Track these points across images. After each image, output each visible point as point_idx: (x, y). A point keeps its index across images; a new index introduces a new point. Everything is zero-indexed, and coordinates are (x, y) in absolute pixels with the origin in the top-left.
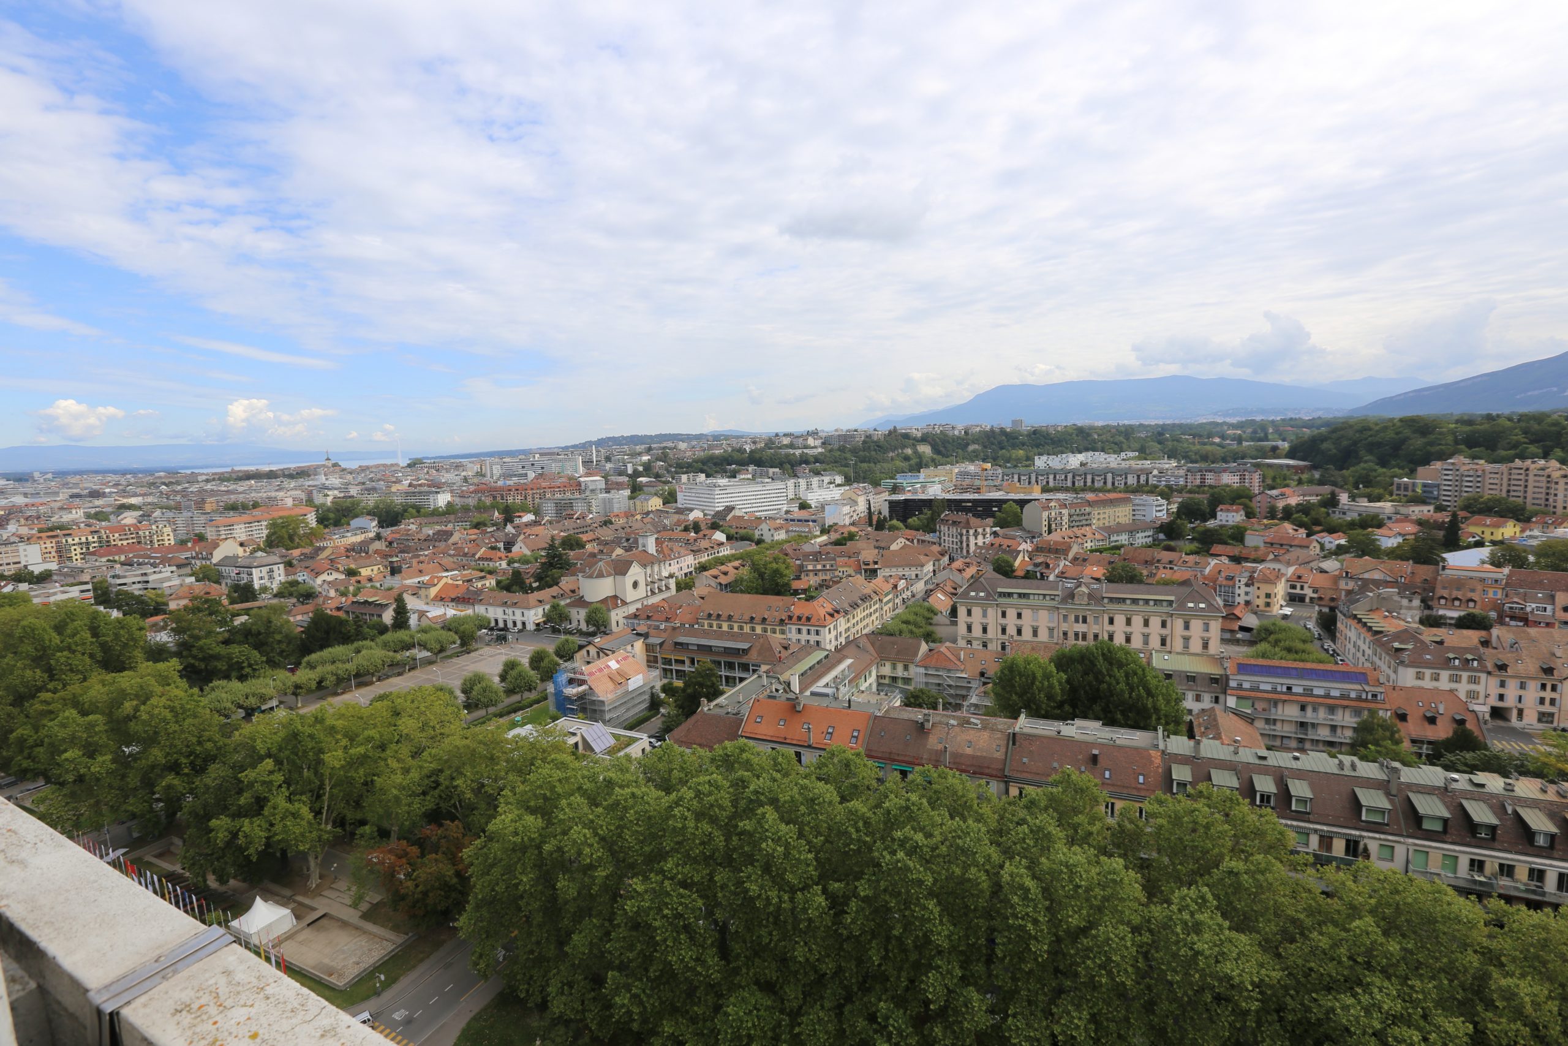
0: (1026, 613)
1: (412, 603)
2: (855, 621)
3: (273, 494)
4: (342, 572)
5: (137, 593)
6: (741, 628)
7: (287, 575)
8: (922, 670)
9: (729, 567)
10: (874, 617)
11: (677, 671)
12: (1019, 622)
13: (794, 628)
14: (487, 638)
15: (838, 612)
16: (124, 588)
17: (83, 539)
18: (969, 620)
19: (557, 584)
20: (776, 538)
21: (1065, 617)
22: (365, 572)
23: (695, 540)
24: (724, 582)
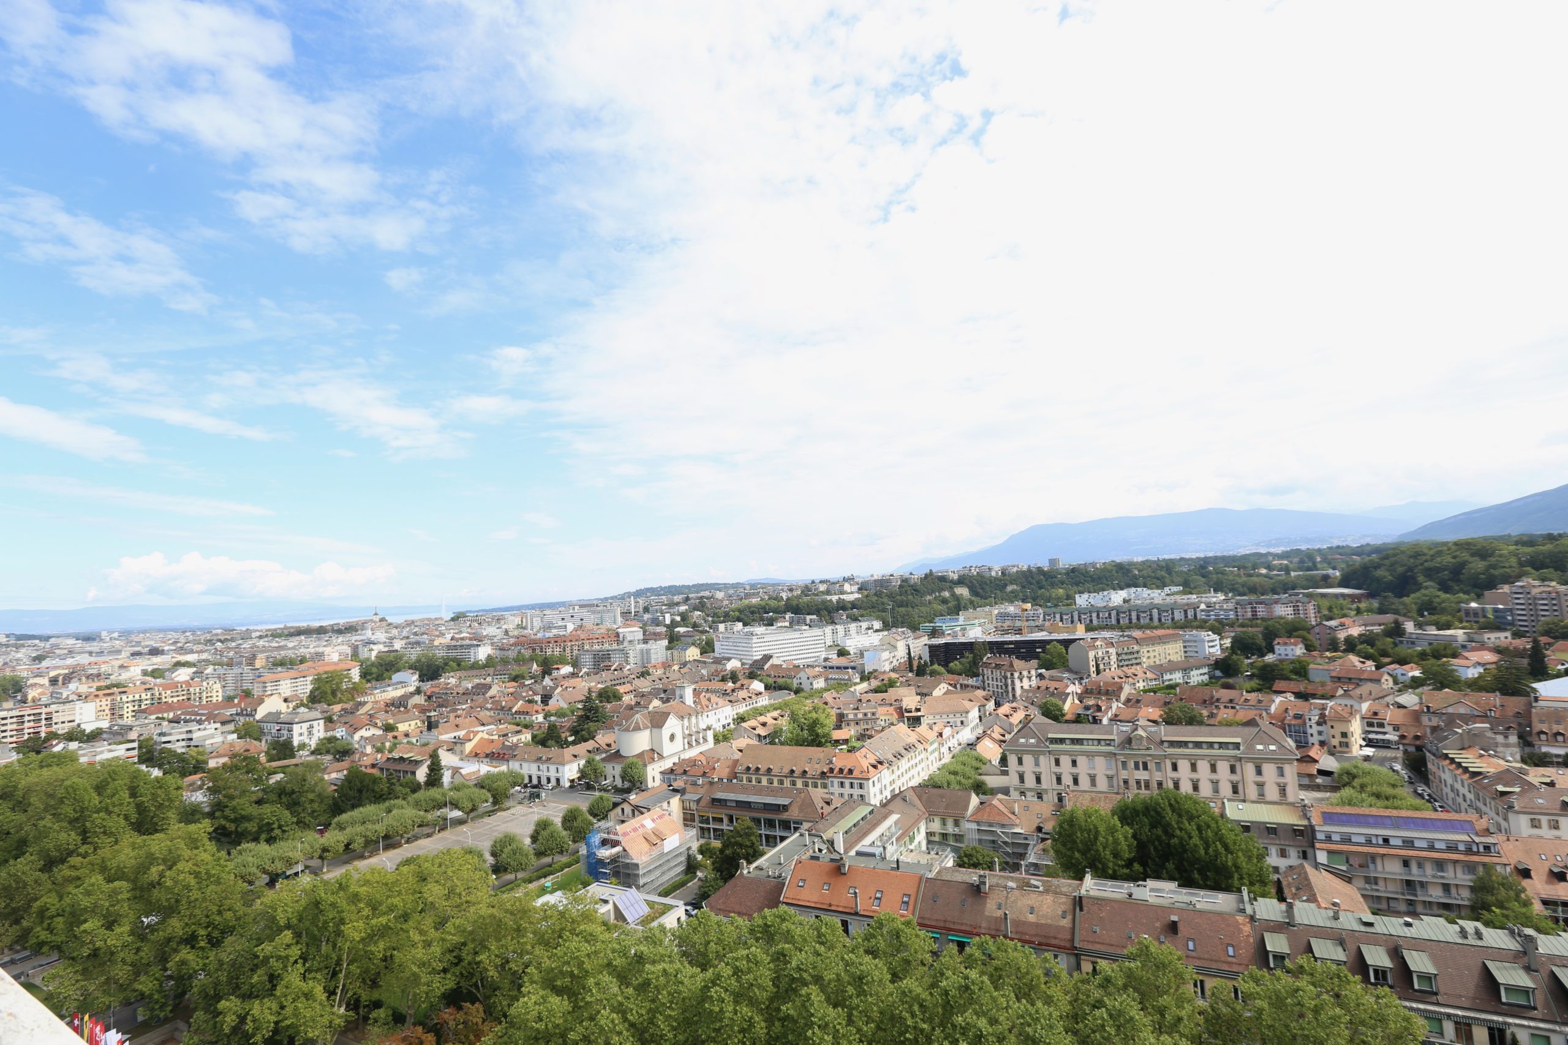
0: (1081, 761)
1: (447, 759)
2: (899, 772)
3: (321, 650)
4: (380, 728)
5: (179, 751)
6: (781, 782)
7: (326, 731)
8: (974, 826)
9: (768, 718)
10: (919, 768)
11: (715, 830)
12: (1074, 770)
13: (836, 781)
14: (521, 796)
15: (881, 763)
16: (168, 746)
17: (137, 697)
18: (1020, 769)
19: (593, 738)
20: (816, 686)
21: (1124, 764)
22: (402, 727)
23: (733, 691)
24: (763, 734)
